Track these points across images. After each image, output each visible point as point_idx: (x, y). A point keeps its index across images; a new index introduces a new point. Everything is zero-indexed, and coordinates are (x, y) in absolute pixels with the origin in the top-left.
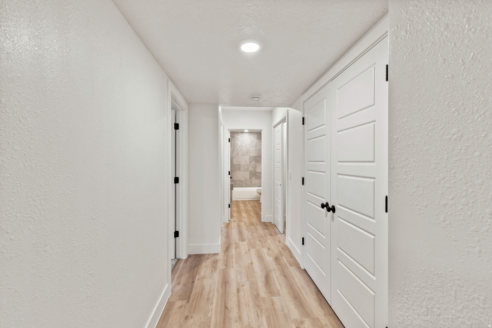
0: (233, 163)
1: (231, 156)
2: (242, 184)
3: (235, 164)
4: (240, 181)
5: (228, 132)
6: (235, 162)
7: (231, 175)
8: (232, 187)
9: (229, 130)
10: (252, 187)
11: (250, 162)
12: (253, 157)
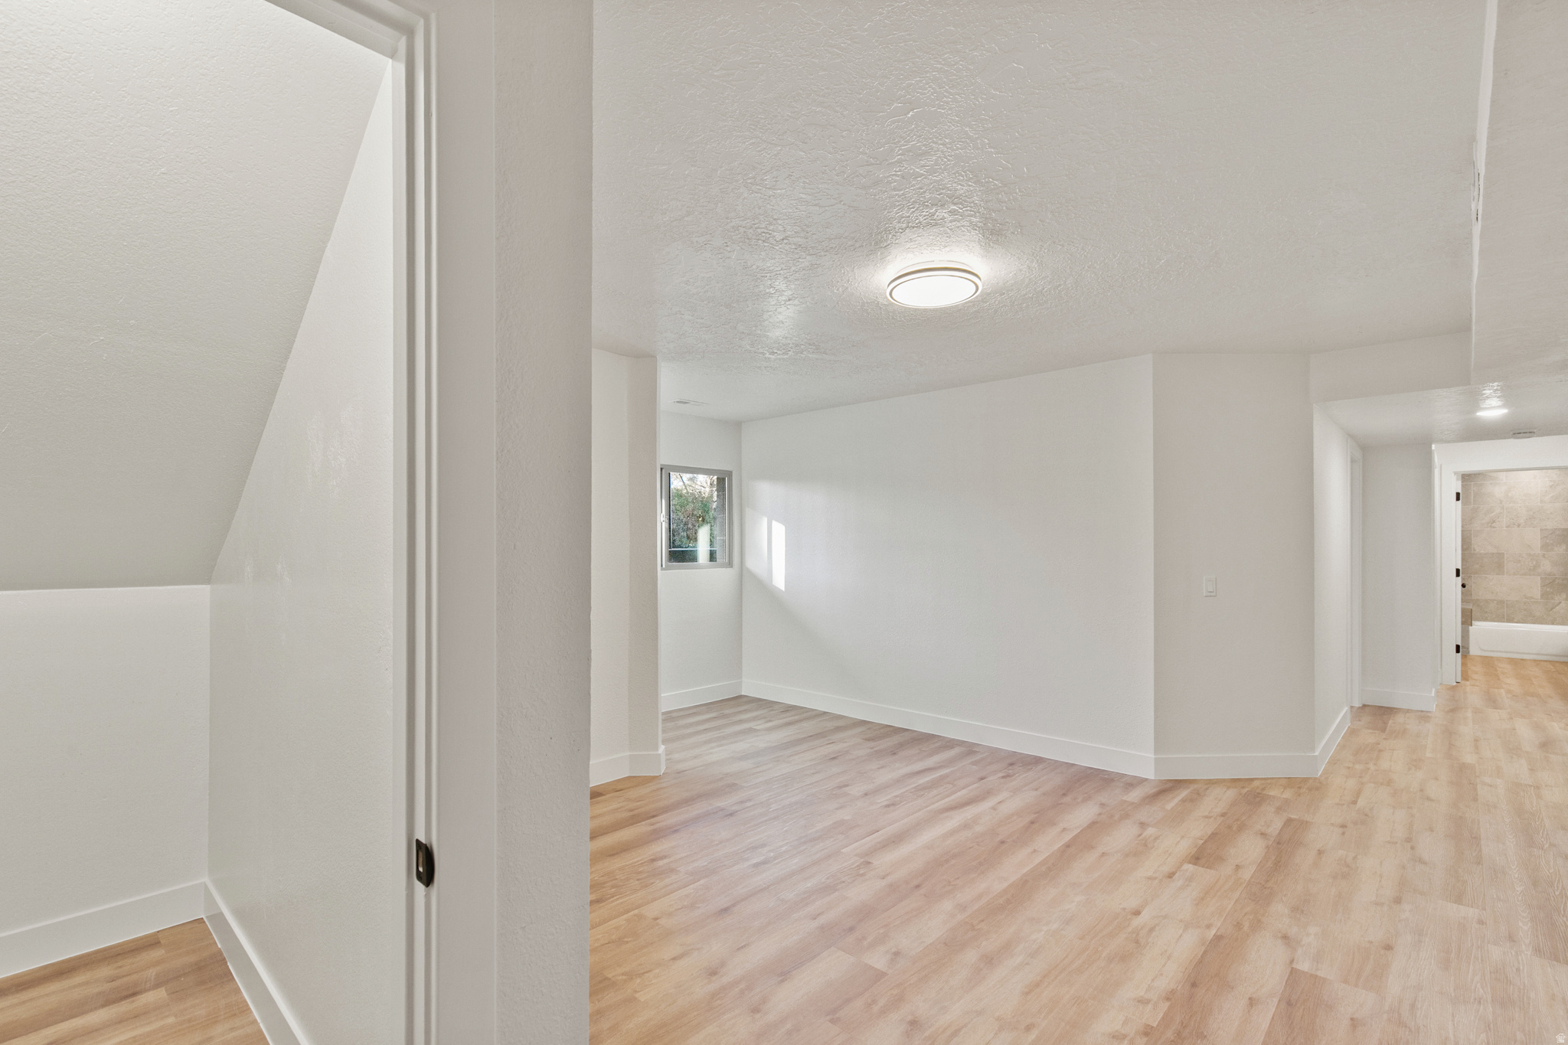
0: (1474, 550)
1: (1462, 531)
2: (1505, 613)
3: (1482, 552)
4: (1501, 602)
5: (1454, 478)
6: (1480, 546)
7: (1463, 579)
8: (1467, 618)
9: (1455, 473)
10: (1553, 624)
11: (1545, 547)
12: (1557, 533)
